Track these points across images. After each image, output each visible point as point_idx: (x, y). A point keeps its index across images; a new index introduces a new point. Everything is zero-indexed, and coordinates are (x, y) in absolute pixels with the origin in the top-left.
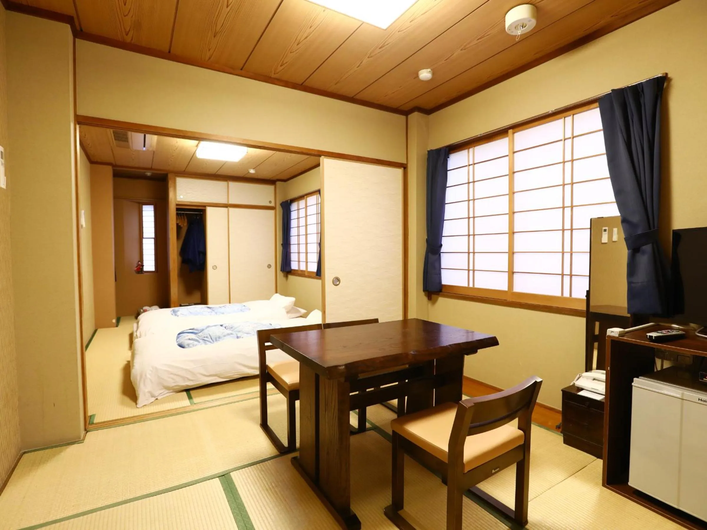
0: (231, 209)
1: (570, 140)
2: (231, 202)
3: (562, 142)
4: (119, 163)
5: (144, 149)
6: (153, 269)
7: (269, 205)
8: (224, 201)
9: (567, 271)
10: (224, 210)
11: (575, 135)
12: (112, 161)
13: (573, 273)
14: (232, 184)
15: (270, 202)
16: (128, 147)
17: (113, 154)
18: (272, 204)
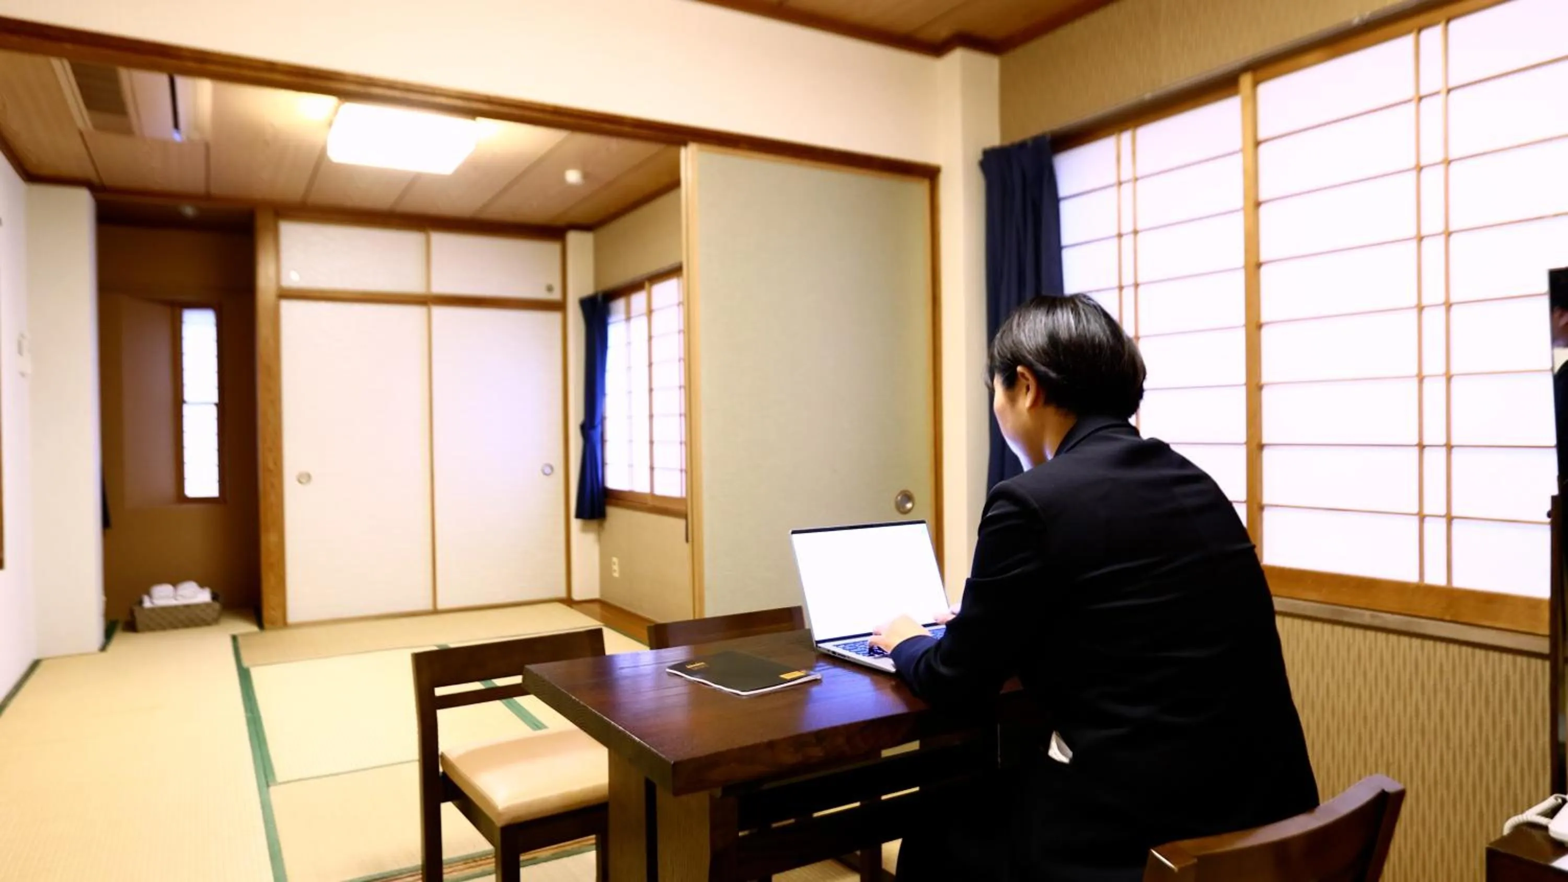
0: (439, 312)
1: (1438, 101)
2: (440, 287)
3: (1412, 106)
4: (108, 181)
5: (177, 137)
6: (213, 491)
7: (542, 295)
8: (415, 286)
9: (1435, 504)
10: (417, 312)
11: (1452, 84)
12: (90, 173)
13: (1454, 513)
14: (442, 241)
15: (550, 289)
16: (128, 131)
17: (90, 155)
18: (556, 296)
